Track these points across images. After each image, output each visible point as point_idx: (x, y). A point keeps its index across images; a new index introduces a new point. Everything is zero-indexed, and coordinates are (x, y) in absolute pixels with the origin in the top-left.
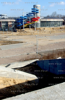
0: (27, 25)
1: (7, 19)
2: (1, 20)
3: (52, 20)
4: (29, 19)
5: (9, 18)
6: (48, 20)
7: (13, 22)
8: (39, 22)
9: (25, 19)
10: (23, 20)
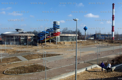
0: (48, 39)
1: (25, 33)
2: (21, 34)
3: (70, 35)
4: (50, 34)
5: (28, 33)
6: (66, 35)
7: (32, 36)
8: (59, 37)
9: (47, 33)
10: (45, 34)
